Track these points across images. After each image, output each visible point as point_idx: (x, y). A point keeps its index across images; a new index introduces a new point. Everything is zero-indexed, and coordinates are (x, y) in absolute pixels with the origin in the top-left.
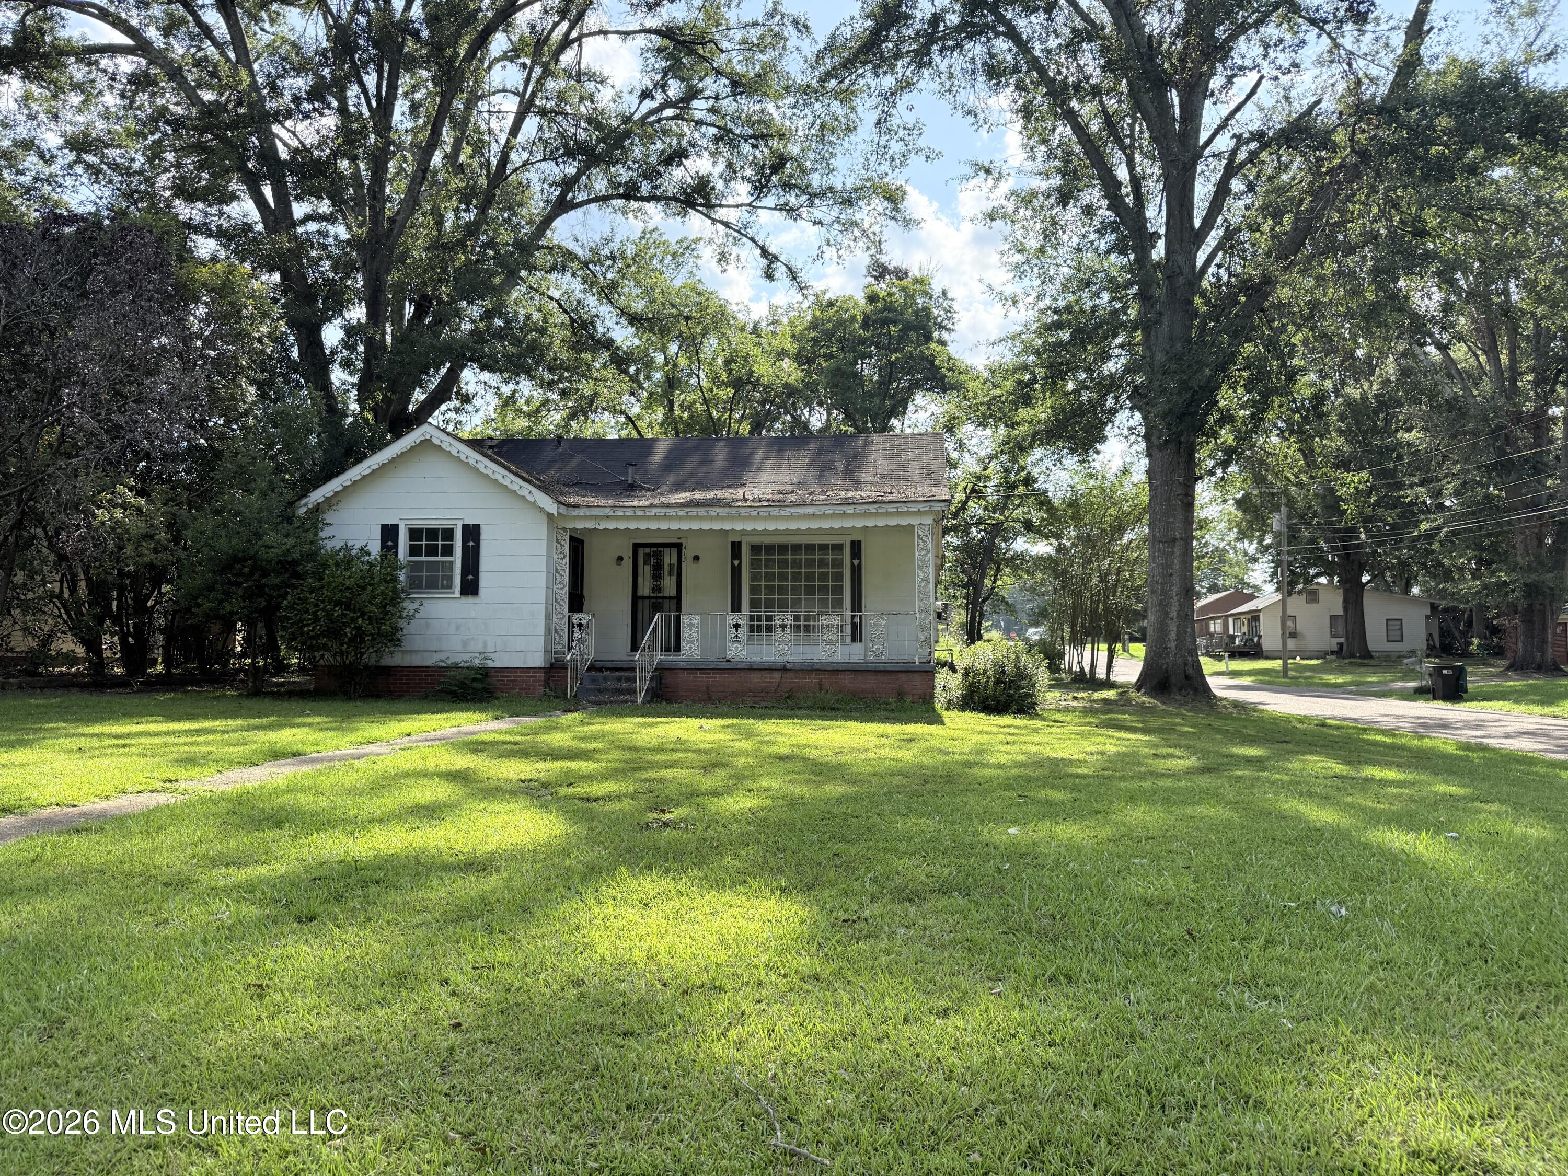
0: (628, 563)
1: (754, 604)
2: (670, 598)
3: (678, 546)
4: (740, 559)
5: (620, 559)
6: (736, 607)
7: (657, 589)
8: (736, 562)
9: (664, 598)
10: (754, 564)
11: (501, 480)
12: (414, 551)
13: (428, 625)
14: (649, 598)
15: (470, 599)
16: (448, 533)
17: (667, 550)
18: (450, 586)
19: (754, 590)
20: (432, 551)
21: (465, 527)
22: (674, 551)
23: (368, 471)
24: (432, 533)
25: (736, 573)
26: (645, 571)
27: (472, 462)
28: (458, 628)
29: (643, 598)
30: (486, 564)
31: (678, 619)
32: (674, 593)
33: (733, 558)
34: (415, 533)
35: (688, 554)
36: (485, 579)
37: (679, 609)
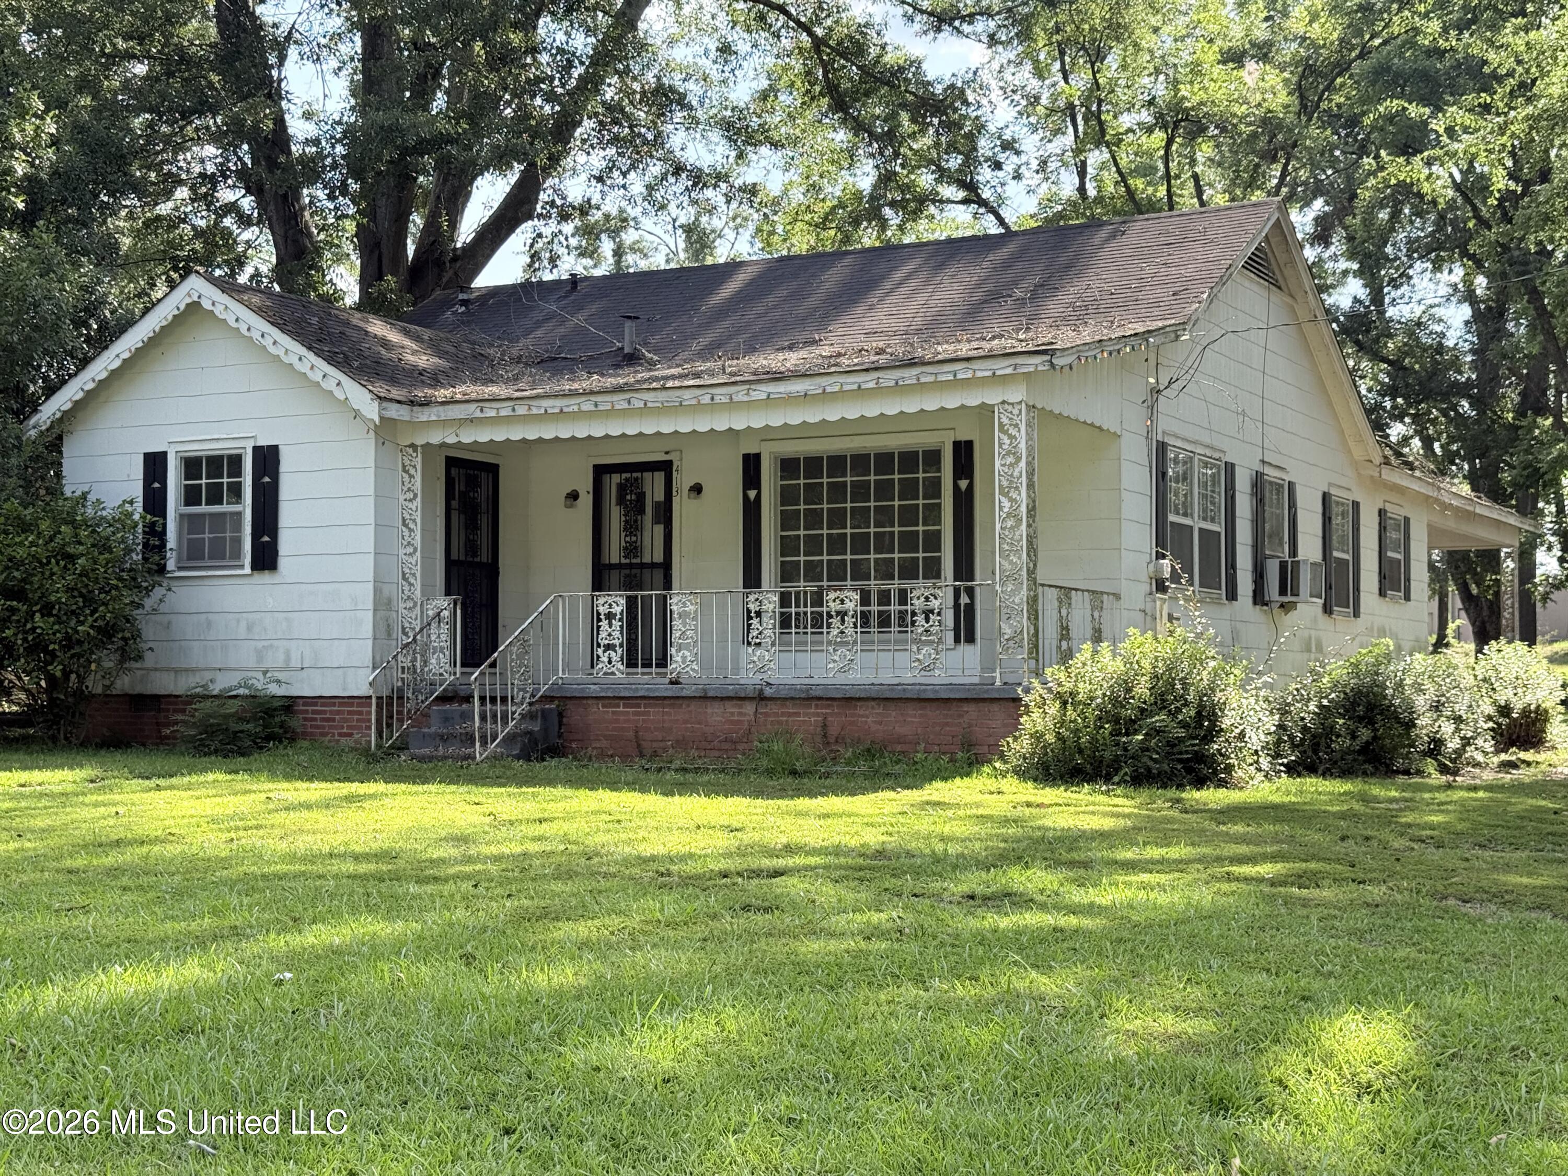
0: (586, 501)
1: (787, 573)
2: (653, 565)
3: (666, 467)
4: (758, 486)
5: (573, 496)
6: (752, 579)
7: (632, 549)
8: (752, 494)
9: (642, 566)
10: (787, 496)
11: (298, 366)
12: (191, 496)
13: (209, 624)
14: (620, 566)
15: (265, 577)
16: (235, 462)
17: (647, 475)
18: (237, 554)
19: (787, 546)
20: (215, 497)
21: (257, 450)
22: (660, 477)
23: (117, 364)
24: (215, 463)
25: (752, 511)
26: (615, 516)
27: (256, 335)
28: (249, 628)
29: (611, 566)
30: (288, 515)
31: (663, 602)
32: (659, 557)
33: (746, 487)
34: (191, 466)
35: (683, 481)
36: (287, 543)
37: (668, 585)
